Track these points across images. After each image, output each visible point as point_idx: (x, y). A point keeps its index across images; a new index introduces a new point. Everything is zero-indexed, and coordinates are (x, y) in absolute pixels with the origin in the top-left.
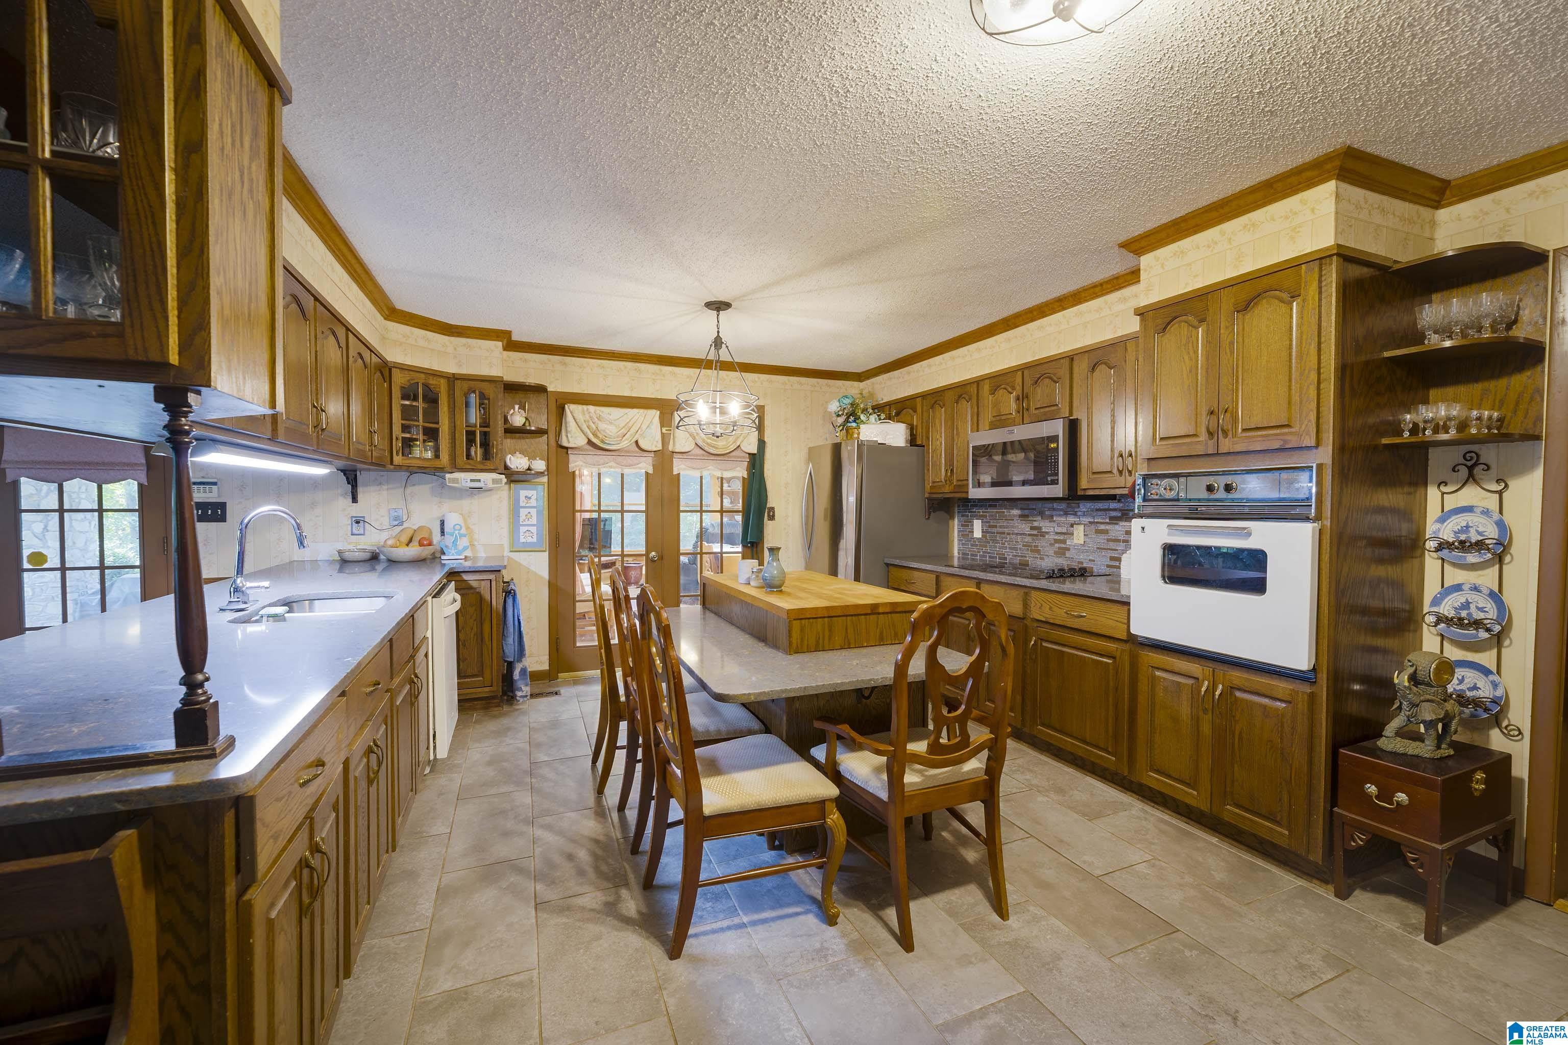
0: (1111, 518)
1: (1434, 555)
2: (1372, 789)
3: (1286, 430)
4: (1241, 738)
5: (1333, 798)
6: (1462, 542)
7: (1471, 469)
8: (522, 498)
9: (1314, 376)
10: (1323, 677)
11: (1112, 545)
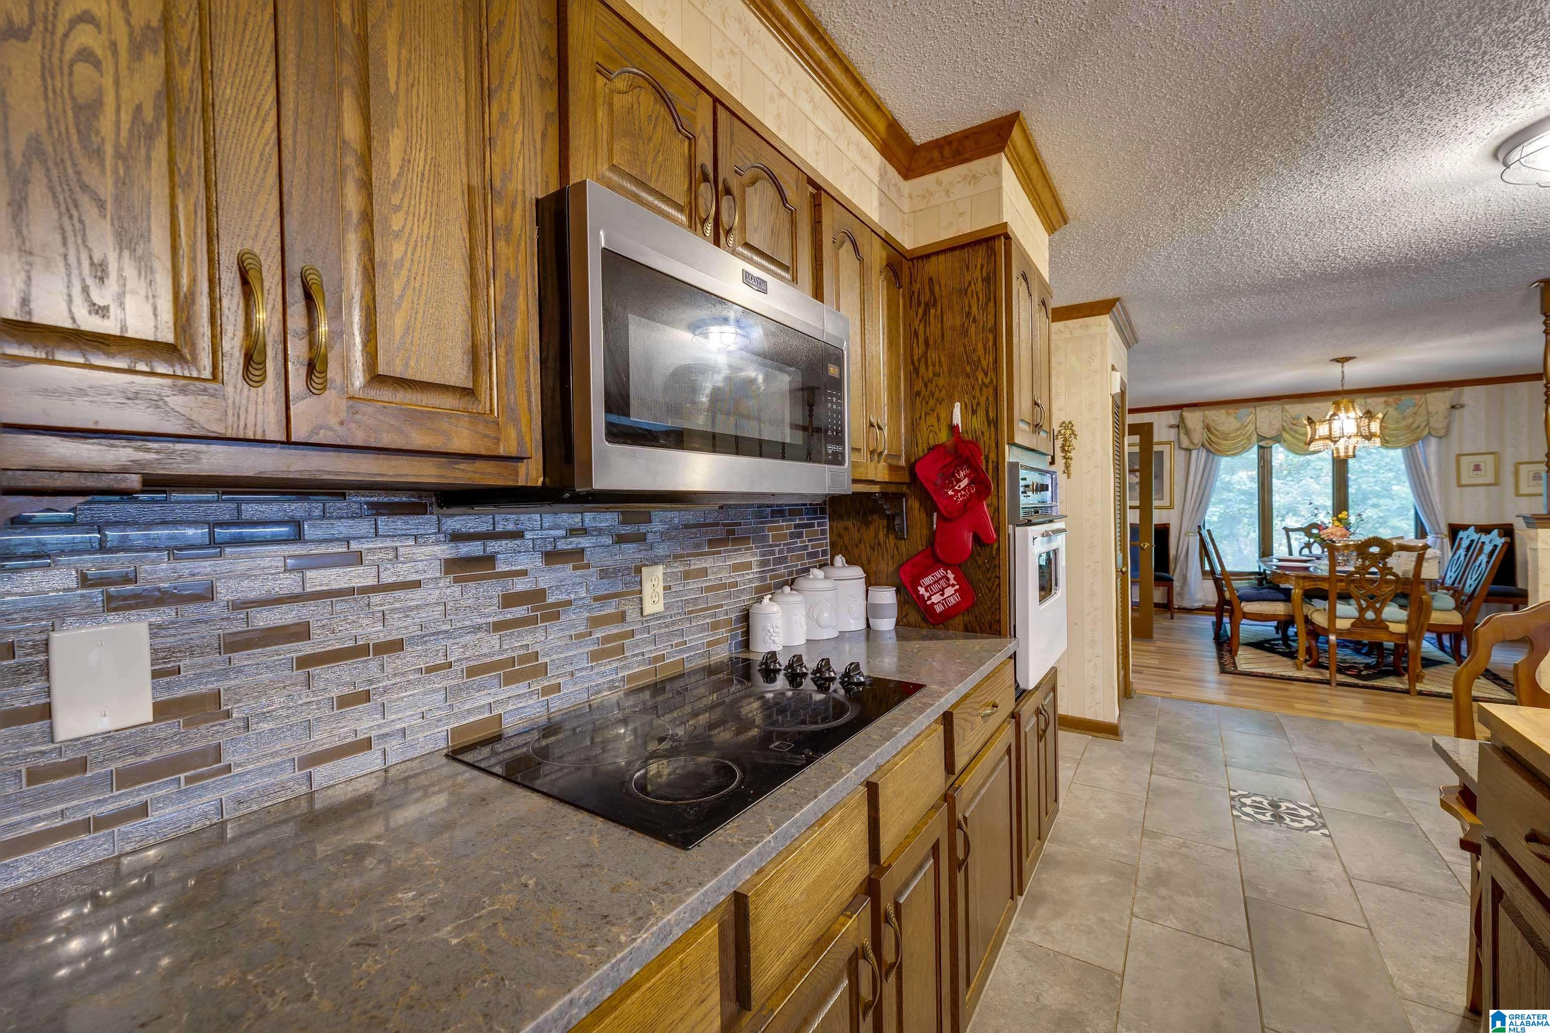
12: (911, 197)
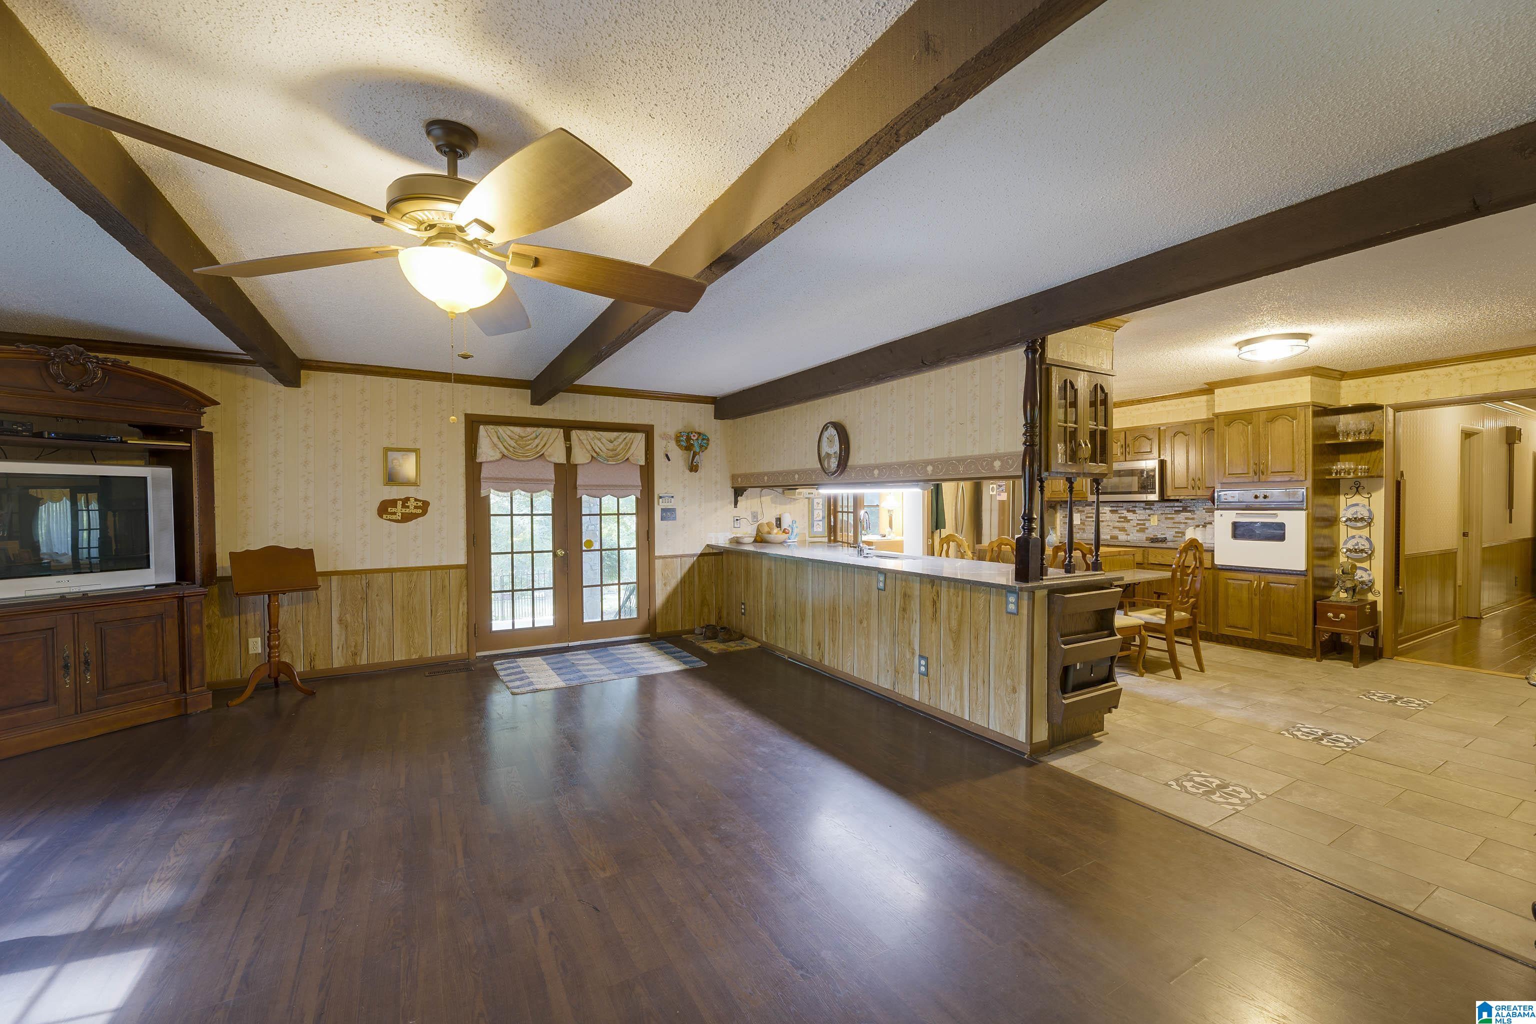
0: (1175, 511)
1: (1344, 524)
2: (1330, 615)
3: (1291, 473)
4: (1274, 603)
5: (1315, 623)
6: (1355, 518)
7: (1357, 488)
8: (815, 504)
9: (1303, 452)
10: (1310, 573)
11: (1177, 525)
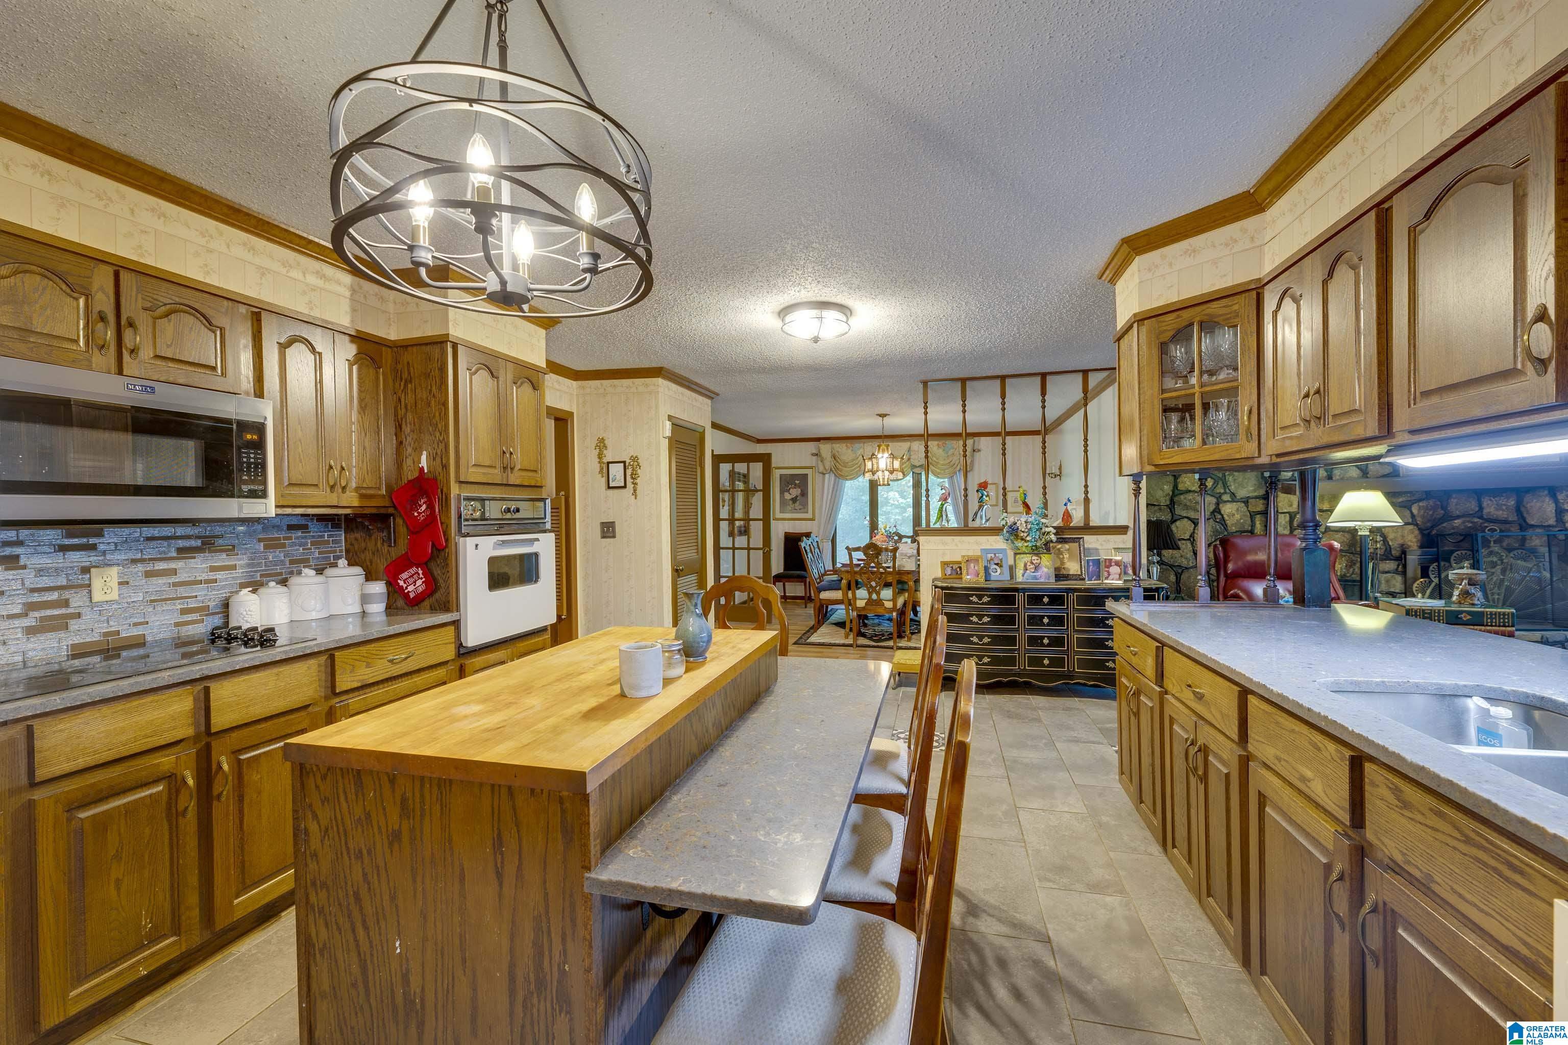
3: (536, 474)
12: (395, 303)
